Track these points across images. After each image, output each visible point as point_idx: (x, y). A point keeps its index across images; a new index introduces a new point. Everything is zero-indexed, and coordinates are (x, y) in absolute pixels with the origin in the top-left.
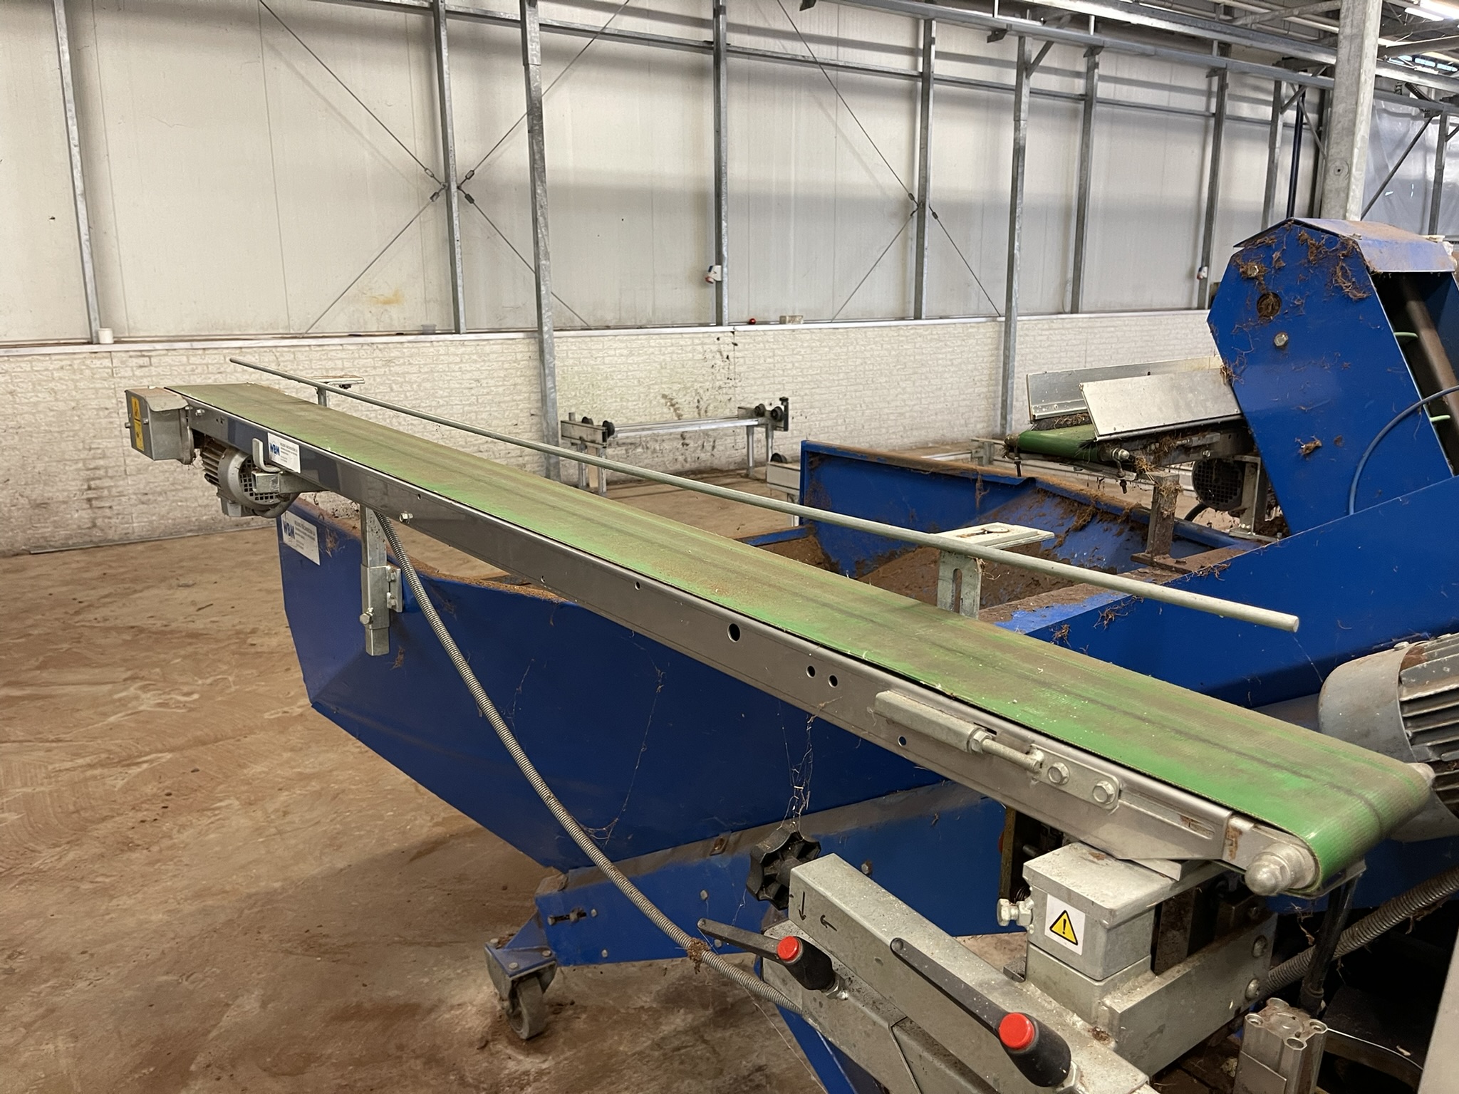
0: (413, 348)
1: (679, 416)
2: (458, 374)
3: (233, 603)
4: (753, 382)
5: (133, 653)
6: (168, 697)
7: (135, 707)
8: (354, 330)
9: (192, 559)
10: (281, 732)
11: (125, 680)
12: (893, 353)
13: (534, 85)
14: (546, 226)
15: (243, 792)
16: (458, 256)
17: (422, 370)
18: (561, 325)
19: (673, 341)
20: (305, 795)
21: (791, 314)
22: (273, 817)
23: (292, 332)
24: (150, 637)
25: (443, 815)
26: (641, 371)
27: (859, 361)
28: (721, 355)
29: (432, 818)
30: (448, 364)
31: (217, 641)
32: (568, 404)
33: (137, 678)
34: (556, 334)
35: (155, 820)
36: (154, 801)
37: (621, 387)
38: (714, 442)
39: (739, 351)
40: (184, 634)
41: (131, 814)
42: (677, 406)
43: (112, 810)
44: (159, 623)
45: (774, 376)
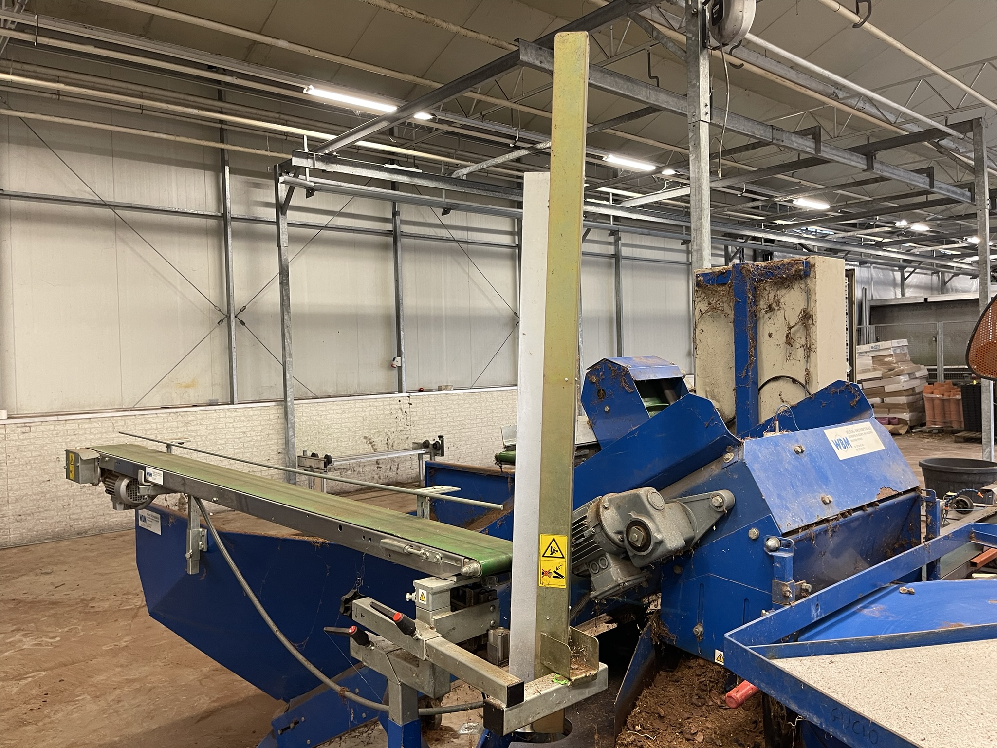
0: (203, 414)
1: (375, 450)
2: (231, 429)
3: (79, 583)
4: (422, 427)
5: (17, 615)
6: (41, 640)
7: (20, 647)
8: (165, 405)
9: (49, 556)
10: (114, 657)
11: (13, 631)
12: (510, 406)
13: (283, 258)
14: (290, 338)
15: (92, 691)
16: (234, 357)
17: (208, 428)
18: (298, 396)
19: (371, 403)
20: (131, 691)
21: (445, 385)
22: (111, 703)
23: (124, 407)
24: (26, 605)
25: (217, 696)
26: (350, 423)
27: (489, 411)
28: (402, 411)
29: (210, 699)
30: (226, 423)
31: (70, 606)
32: (303, 445)
33: (20, 630)
34: (295, 402)
35: (40, 708)
36: (37, 698)
37: (338, 433)
38: (398, 465)
39: (412, 408)
40: (47, 602)
41: (23, 706)
42: (374, 443)
43: (12, 704)
44: (31, 597)
45: (435, 423)
